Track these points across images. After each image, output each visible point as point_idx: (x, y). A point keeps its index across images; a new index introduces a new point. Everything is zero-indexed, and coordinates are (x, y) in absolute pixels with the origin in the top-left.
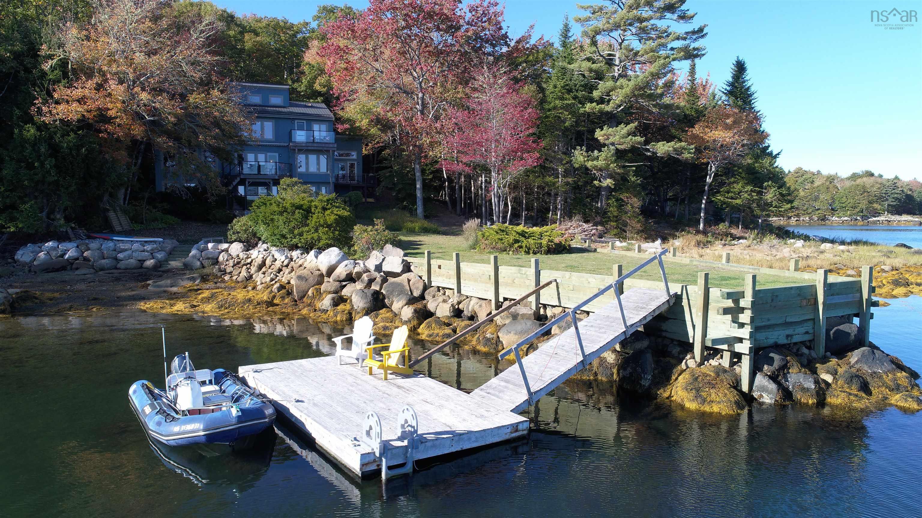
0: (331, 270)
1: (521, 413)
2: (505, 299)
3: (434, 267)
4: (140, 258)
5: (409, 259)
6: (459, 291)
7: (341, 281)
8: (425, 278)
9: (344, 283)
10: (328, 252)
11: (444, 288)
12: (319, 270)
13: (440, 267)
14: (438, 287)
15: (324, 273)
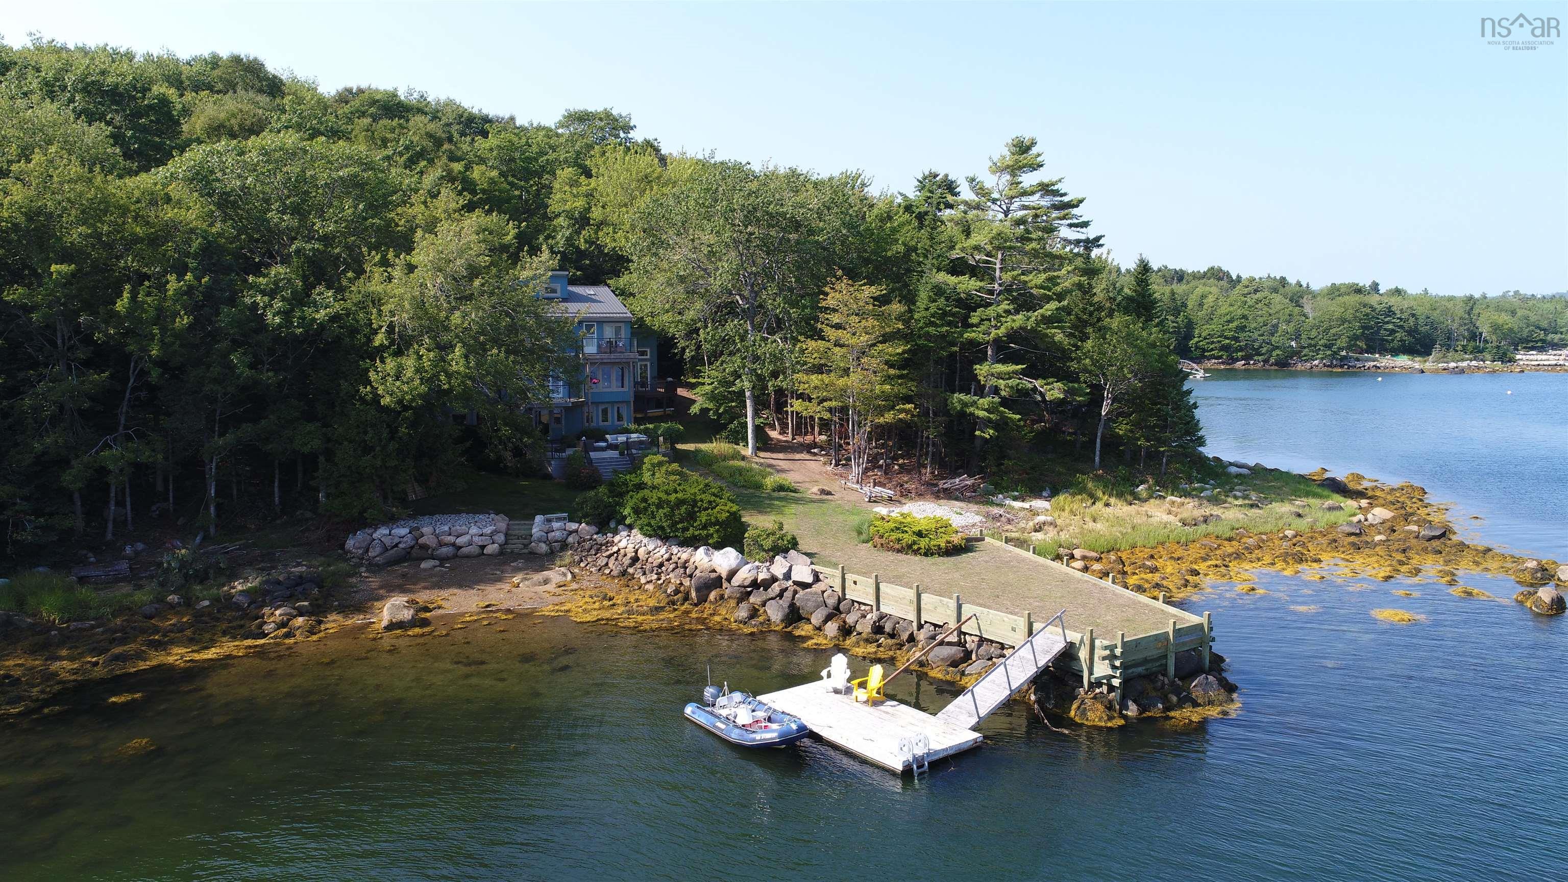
0: (732, 574)
1: (974, 731)
2: (926, 622)
3: (849, 583)
4: (480, 544)
5: (817, 568)
6: (878, 609)
7: (745, 587)
8: (838, 589)
9: (749, 589)
10: (724, 553)
11: (859, 603)
12: (714, 571)
13: (855, 583)
14: (853, 601)
15: (724, 575)
